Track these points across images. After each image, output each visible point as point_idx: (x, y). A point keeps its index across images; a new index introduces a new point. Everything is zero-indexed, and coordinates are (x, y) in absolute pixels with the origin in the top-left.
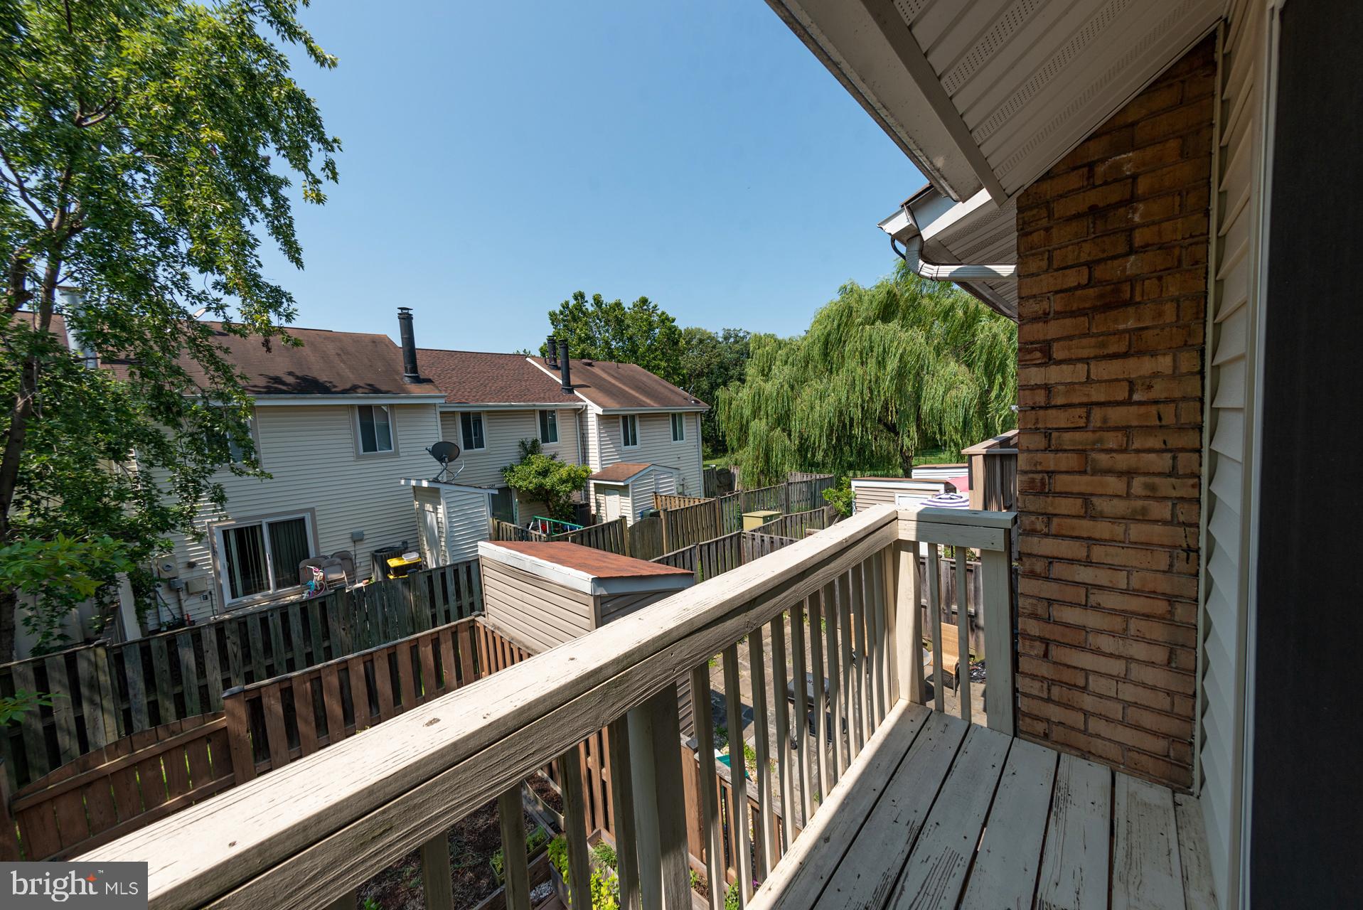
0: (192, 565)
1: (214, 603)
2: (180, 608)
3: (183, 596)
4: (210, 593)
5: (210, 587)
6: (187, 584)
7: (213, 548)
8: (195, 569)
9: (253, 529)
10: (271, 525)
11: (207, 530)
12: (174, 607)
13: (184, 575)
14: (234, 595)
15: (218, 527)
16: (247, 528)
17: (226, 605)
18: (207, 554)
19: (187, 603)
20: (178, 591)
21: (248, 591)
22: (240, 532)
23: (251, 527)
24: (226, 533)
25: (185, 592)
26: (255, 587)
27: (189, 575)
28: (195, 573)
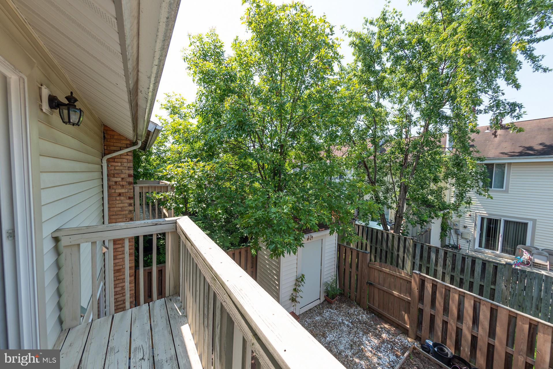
0: (465, 227)
1: (470, 245)
2: (458, 241)
3: (459, 237)
4: (470, 241)
5: (470, 238)
6: (462, 233)
7: (475, 223)
8: (466, 229)
9: (496, 221)
10: (506, 222)
11: (474, 215)
12: (455, 239)
13: (461, 230)
14: (480, 246)
15: (479, 215)
16: (493, 219)
17: (475, 248)
18: (473, 225)
19: (460, 241)
20: (458, 234)
21: (487, 247)
22: (490, 221)
23: (496, 220)
24: (483, 219)
25: (460, 236)
26: (491, 246)
27: (463, 230)
28: (466, 231)
